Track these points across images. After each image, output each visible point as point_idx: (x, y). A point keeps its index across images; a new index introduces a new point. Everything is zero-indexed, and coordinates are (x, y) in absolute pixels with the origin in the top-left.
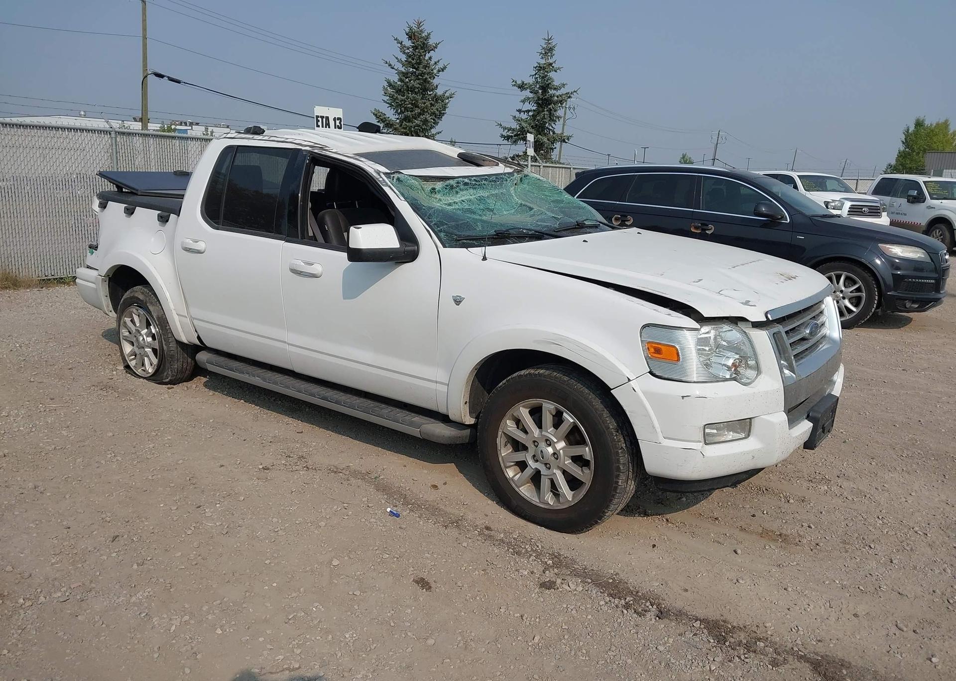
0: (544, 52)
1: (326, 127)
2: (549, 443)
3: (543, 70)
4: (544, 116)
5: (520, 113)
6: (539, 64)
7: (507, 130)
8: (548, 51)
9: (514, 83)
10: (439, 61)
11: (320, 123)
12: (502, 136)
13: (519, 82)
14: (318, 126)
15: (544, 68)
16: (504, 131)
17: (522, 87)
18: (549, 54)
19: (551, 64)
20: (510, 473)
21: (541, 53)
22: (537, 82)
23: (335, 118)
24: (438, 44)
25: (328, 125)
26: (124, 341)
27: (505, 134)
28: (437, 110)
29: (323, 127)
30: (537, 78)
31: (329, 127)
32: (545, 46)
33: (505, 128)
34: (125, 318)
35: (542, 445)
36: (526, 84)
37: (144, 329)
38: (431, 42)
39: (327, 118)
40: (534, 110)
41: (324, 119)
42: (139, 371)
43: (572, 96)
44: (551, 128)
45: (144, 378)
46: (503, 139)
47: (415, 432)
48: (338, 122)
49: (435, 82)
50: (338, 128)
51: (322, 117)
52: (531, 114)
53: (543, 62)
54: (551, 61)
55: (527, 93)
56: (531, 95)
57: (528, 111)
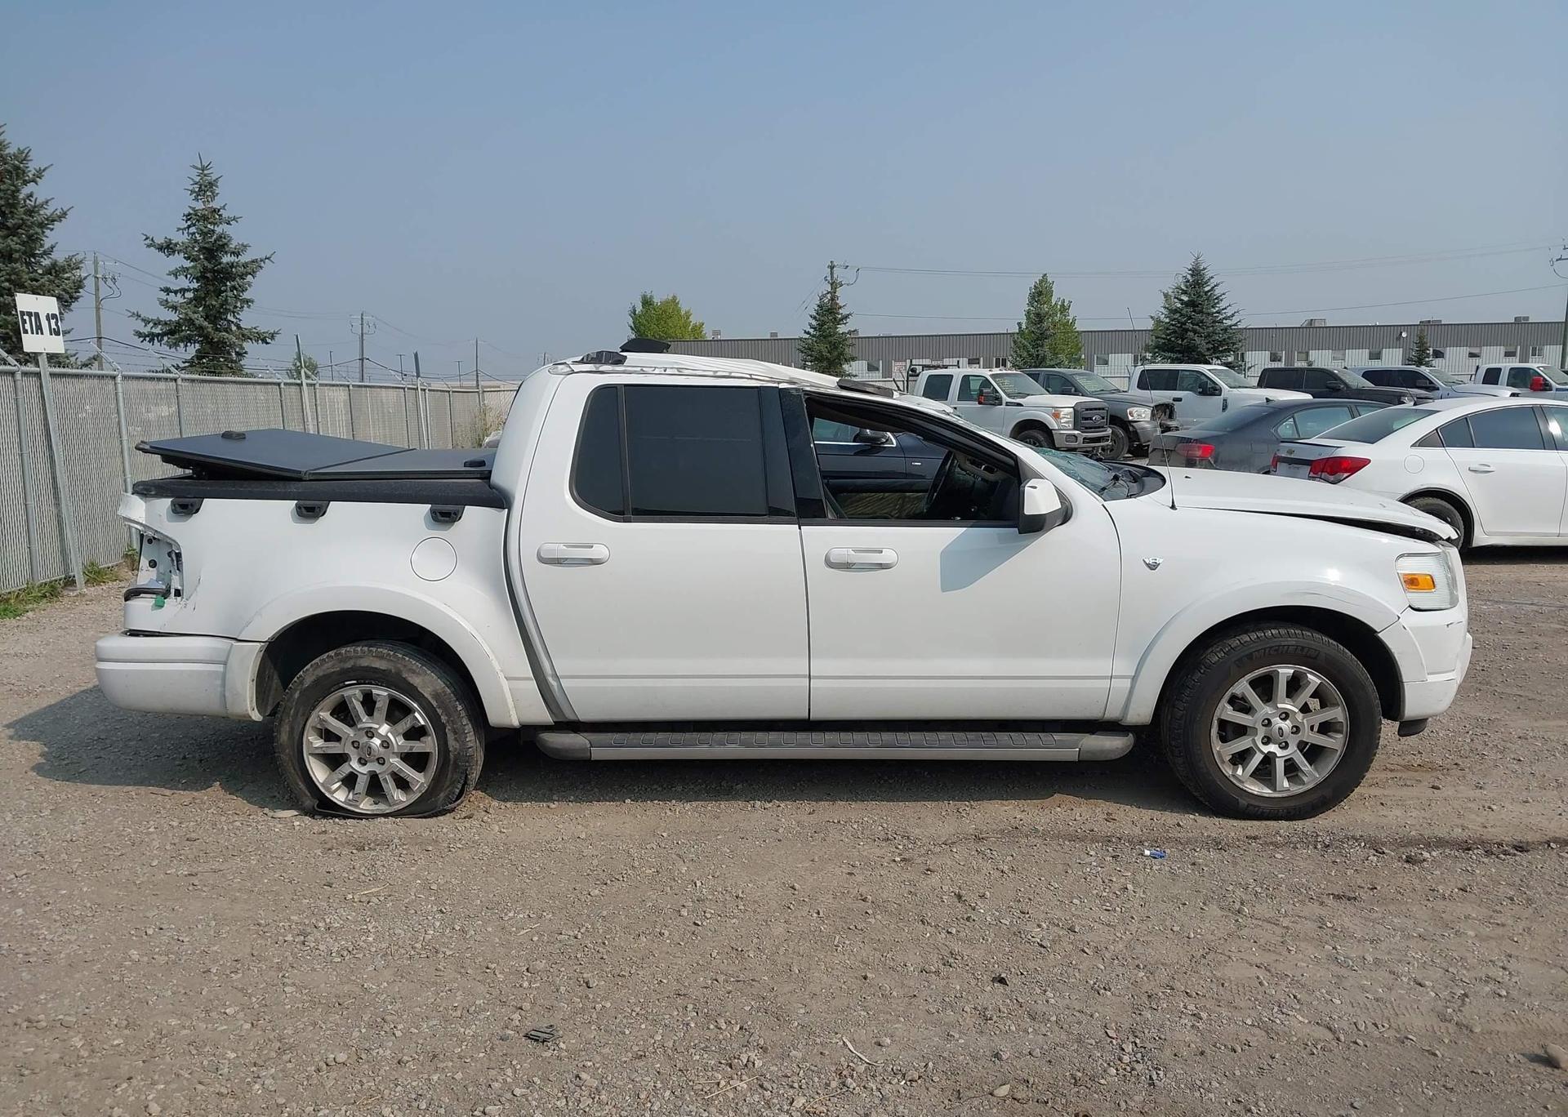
0: (197, 190)
1: (37, 333)
2: (1285, 715)
3: (203, 219)
4: (226, 300)
5: (168, 294)
6: (193, 209)
7: (151, 324)
8: (205, 188)
9: (148, 242)
10: (47, 202)
11: (27, 326)
12: (139, 334)
13: (160, 240)
14: (26, 332)
15: (205, 218)
16: (145, 326)
17: (168, 248)
18: (208, 193)
19: (215, 211)
20: (1228, 770)
21: (192, 192)
22: (196, 241)
23: (48, 314)
24: (44, 170)
25: (39, 328)
26: (310, 757)
27: (146, 330)
28: (64, 290)
29: (33, 333)
30: (194, 233)
31: (42, 333)
32: (197, 179)
33: (146, 321)
34: (320, 713)
35: (1278, 722)
36: (176, 245)
37: (383, 725)
38: (32, 167)
39: (37, 315)
40: (195, 290)
41: (33, 318)
42: (361, 807)
43: (262, 264)
44: (235, 320)
45: (386, 816)
46: (142, 339)
47: (1071, 754)
48: (53, 322)
49: (50, 238)
50: (56, 335)
51: (30, 314)
52: (190, 295)
53: (199, 205)
54: (215, 204)
55: (179, 261)
56: (188, 264)
57: (183, 291)
